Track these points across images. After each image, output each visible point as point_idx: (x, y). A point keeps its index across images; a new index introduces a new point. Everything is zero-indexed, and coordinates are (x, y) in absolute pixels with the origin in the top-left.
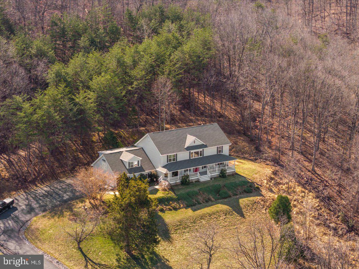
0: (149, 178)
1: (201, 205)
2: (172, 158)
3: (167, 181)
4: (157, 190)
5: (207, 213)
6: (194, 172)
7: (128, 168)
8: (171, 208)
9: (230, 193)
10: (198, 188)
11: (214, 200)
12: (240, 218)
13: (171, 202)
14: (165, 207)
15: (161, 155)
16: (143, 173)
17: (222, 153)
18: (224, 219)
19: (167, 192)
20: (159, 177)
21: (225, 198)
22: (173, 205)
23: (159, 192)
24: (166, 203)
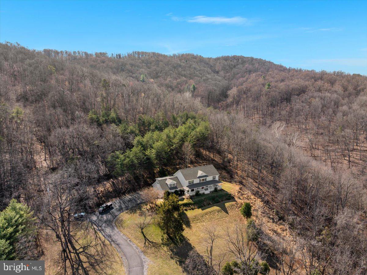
0: (180, 192)
1: (206, 207)
2: (191, 182)
3: (189, 194)
4: (184, 199)
5: (209, 212)
6: (202, 189)
7: (169, 187)
9: (220, 200)
10: (204, 198)
11: (212, 204)
12: (226, 214)
13: (190, 206)
15: (185, 181)
16: (177, 189)
17: (215, 180)
18: (218, 214)
19: (188, 200)
20: (185, 192)
21: (217, 203)
22: (192, 207)
23: (185, 200)
24: (188, 206)
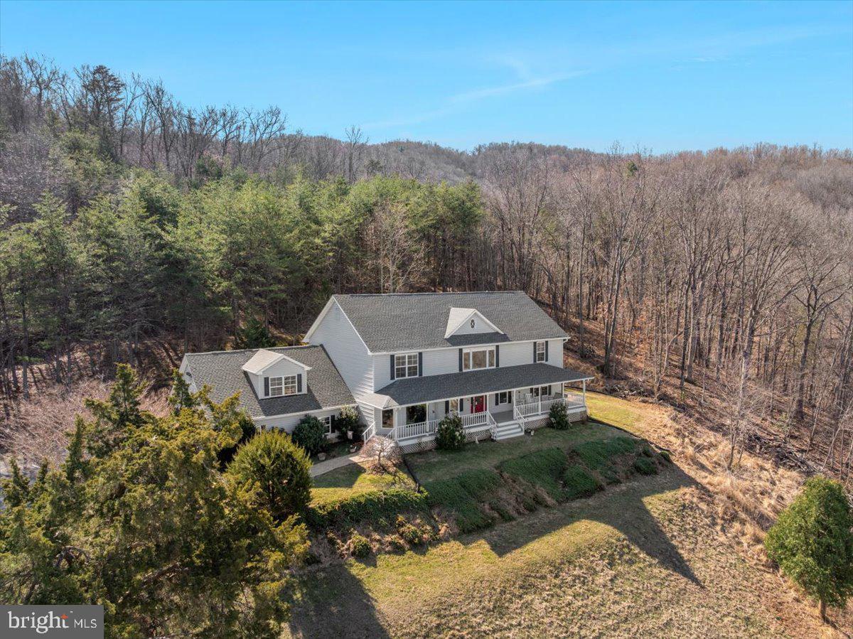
0: (333, 432)
1: (514, 523)
2: (407, 366)
3: (391, 437)
4: (356, 471)
5: (545, 561)
6: (472, 412)
7: (261, 395)
8: (402, 542)
9: (597, 476)
10: (496, 462)
11: (554, 502)
12: (665, 572)
13: (401, 518)
14: (378, 537)
15: (369, 353)
16: (313, 413)
17: (546, 363)
18: (612, 580)
19: (389, 478)
20: (365, 426)
21: (588, 494)
22: (409, 528)
23: (364, 475)
24: (383, 521)
